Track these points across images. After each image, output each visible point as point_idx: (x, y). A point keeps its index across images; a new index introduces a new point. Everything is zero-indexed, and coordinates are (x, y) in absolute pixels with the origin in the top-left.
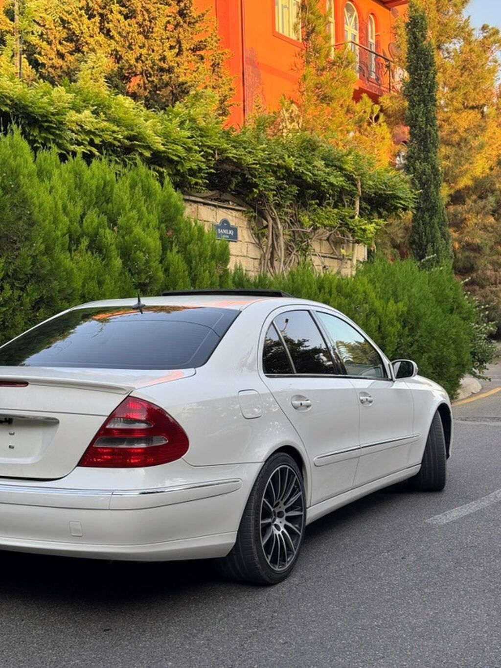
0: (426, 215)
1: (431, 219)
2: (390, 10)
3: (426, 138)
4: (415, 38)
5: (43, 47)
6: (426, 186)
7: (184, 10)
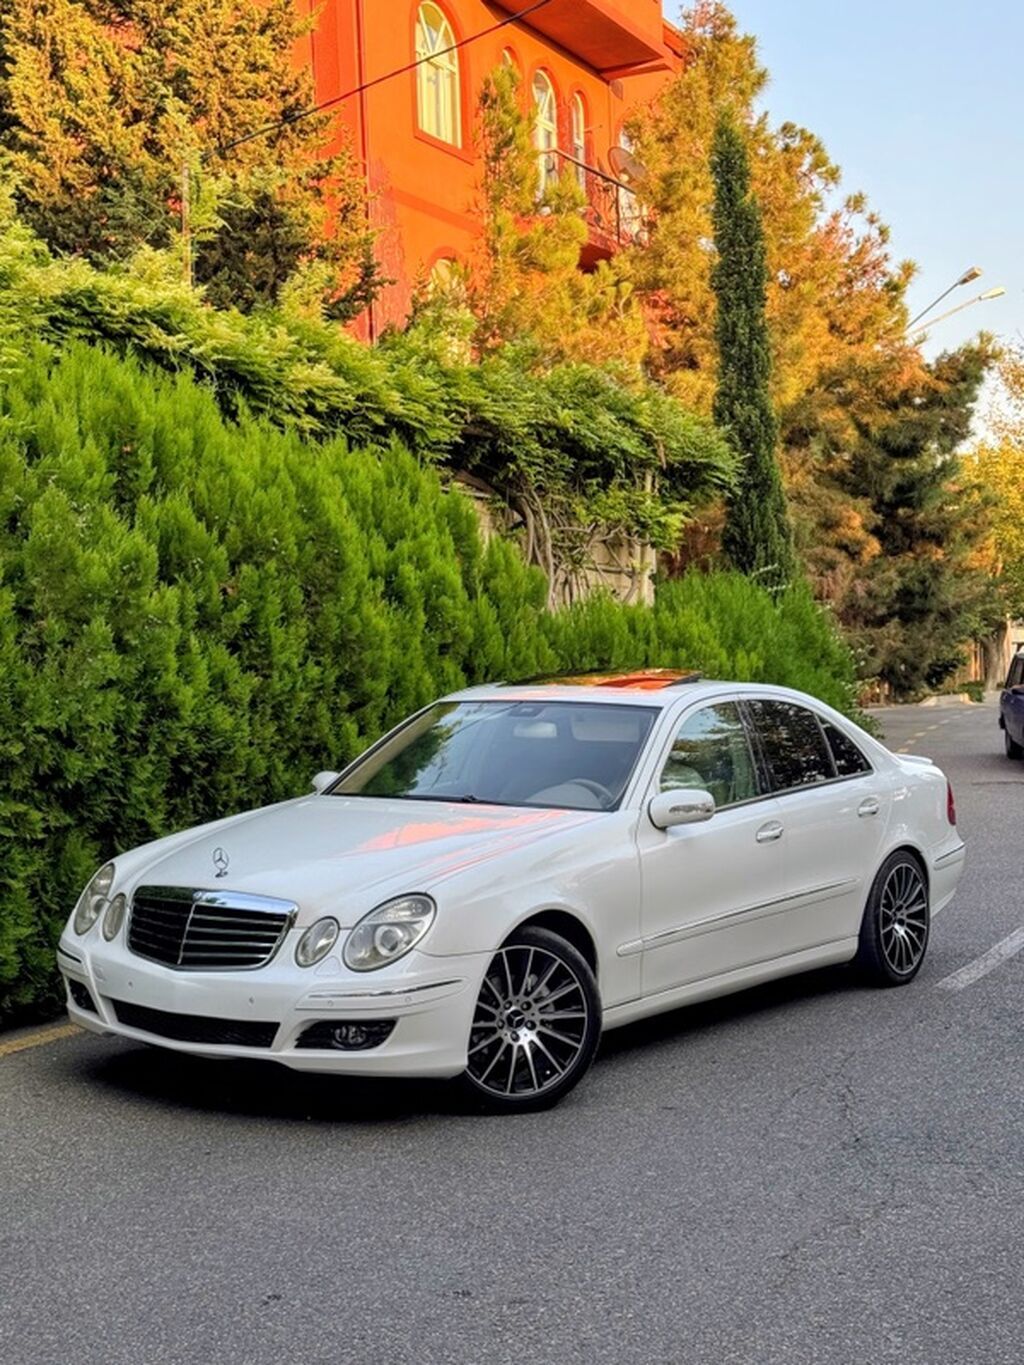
0: (753, 495)
1: (762, 501)
2: (608, 83)
3: (751, 362)
4: (730, 190)
5: (37, 172)
6: (752, 445)
7: (293, 110)
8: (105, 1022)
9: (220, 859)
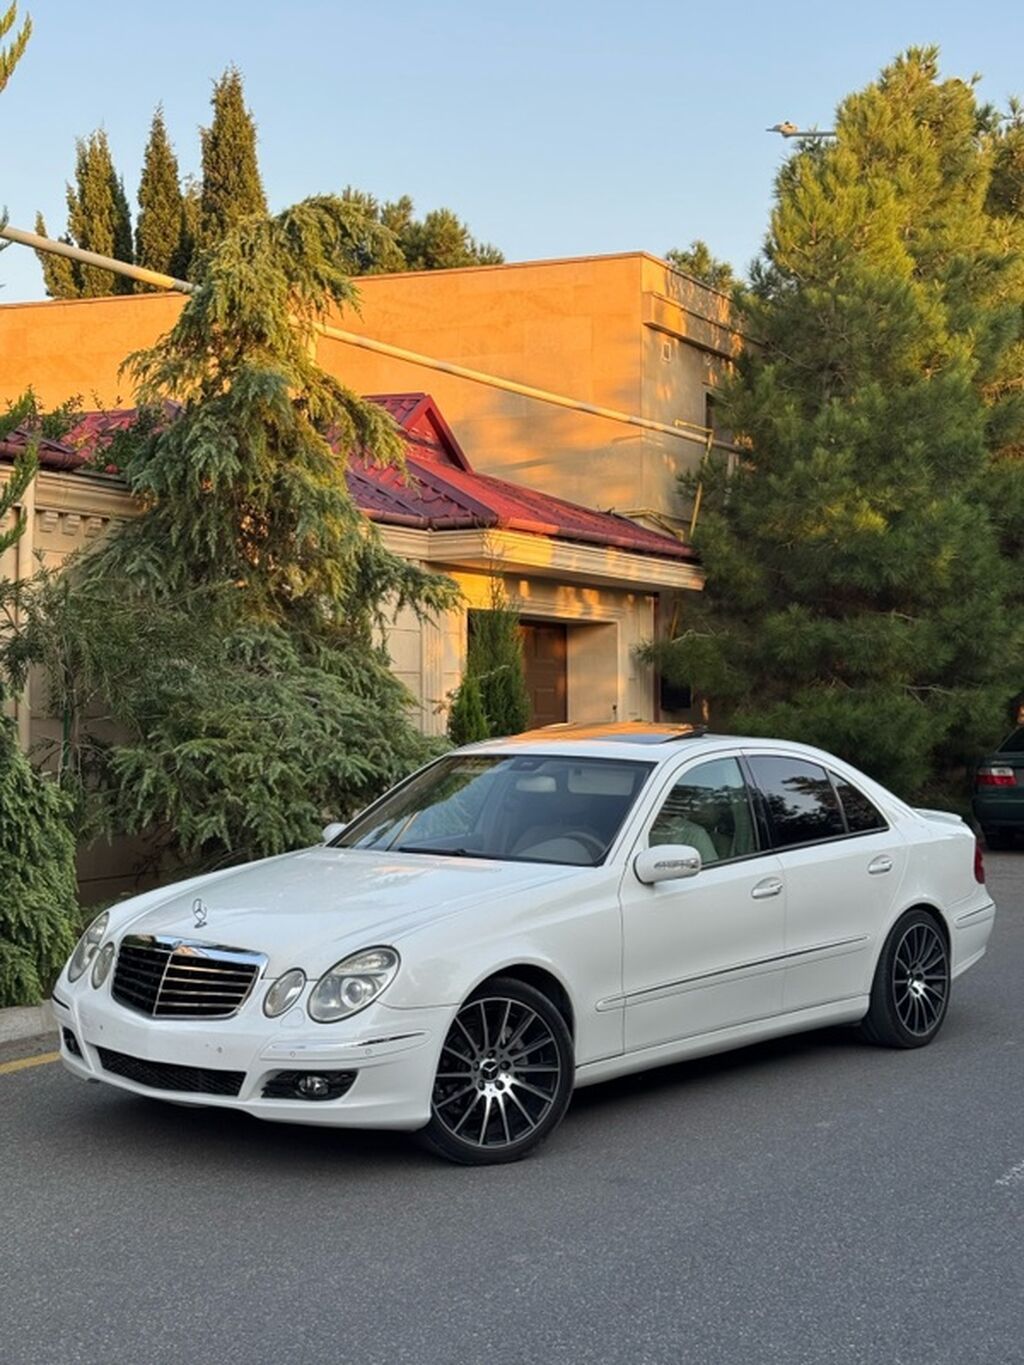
8: (89, 1068)
9: (199, 910)
